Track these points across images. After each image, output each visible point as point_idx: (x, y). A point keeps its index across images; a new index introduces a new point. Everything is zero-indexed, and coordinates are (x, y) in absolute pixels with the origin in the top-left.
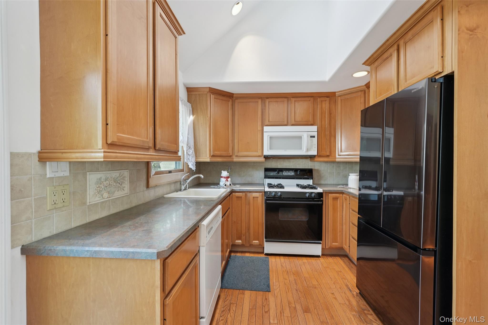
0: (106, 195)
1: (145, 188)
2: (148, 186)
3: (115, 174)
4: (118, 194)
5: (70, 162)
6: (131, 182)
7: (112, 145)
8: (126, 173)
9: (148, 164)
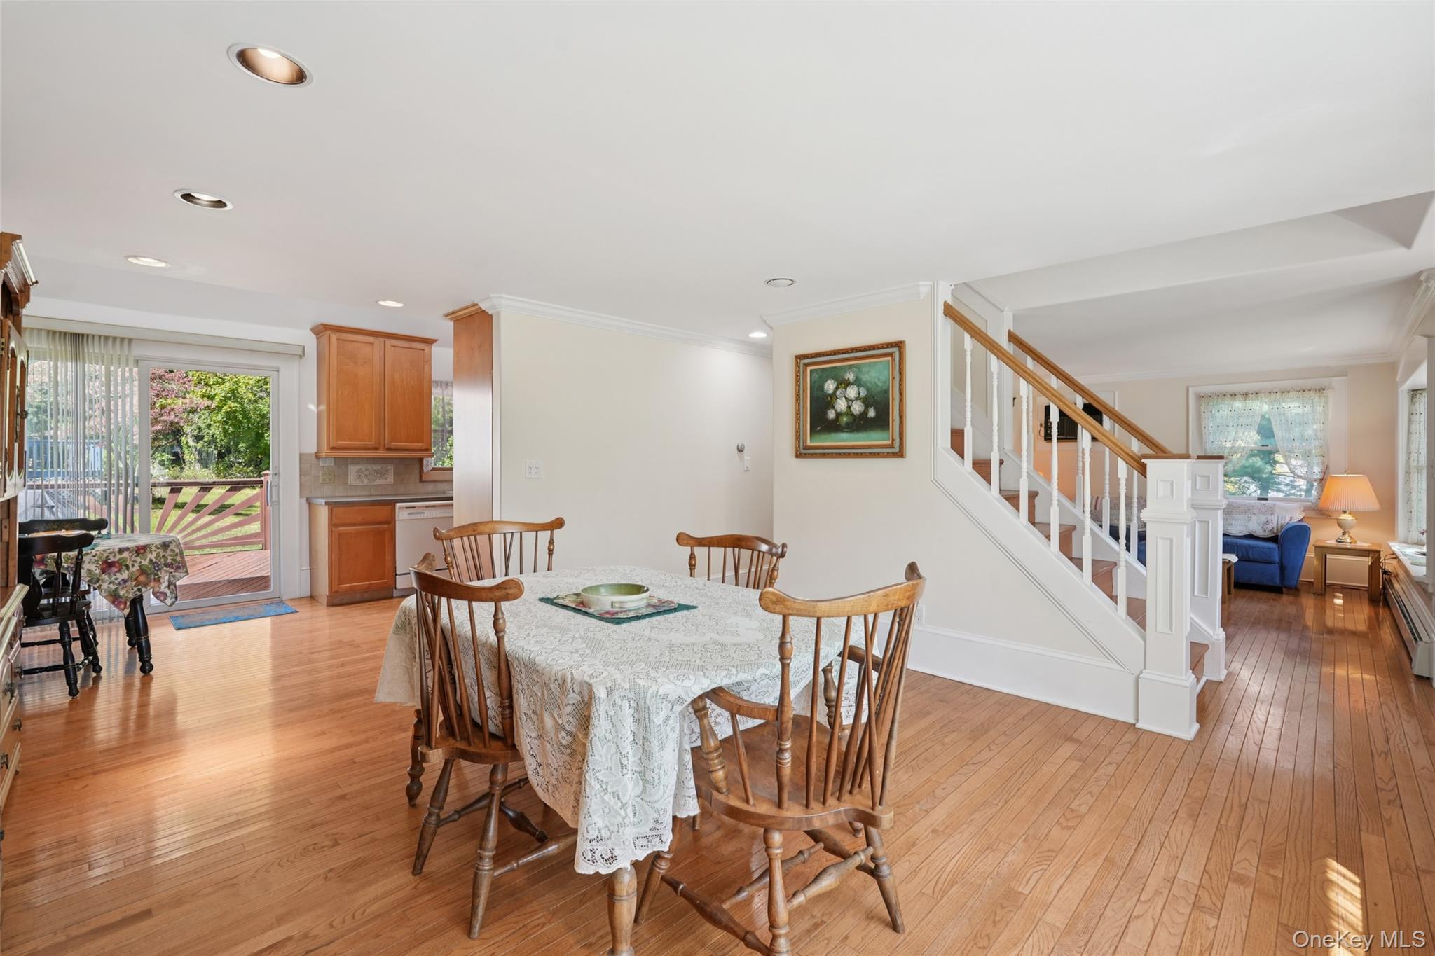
0: (365, 481)
1: (418, 480)
2: (421, 481)
3: (377, 467)
4: (378, 482)
5: (335, 458)
6: (396, 474)
7: (333, 448)
8: (391, 468)
9: (421, 460)
